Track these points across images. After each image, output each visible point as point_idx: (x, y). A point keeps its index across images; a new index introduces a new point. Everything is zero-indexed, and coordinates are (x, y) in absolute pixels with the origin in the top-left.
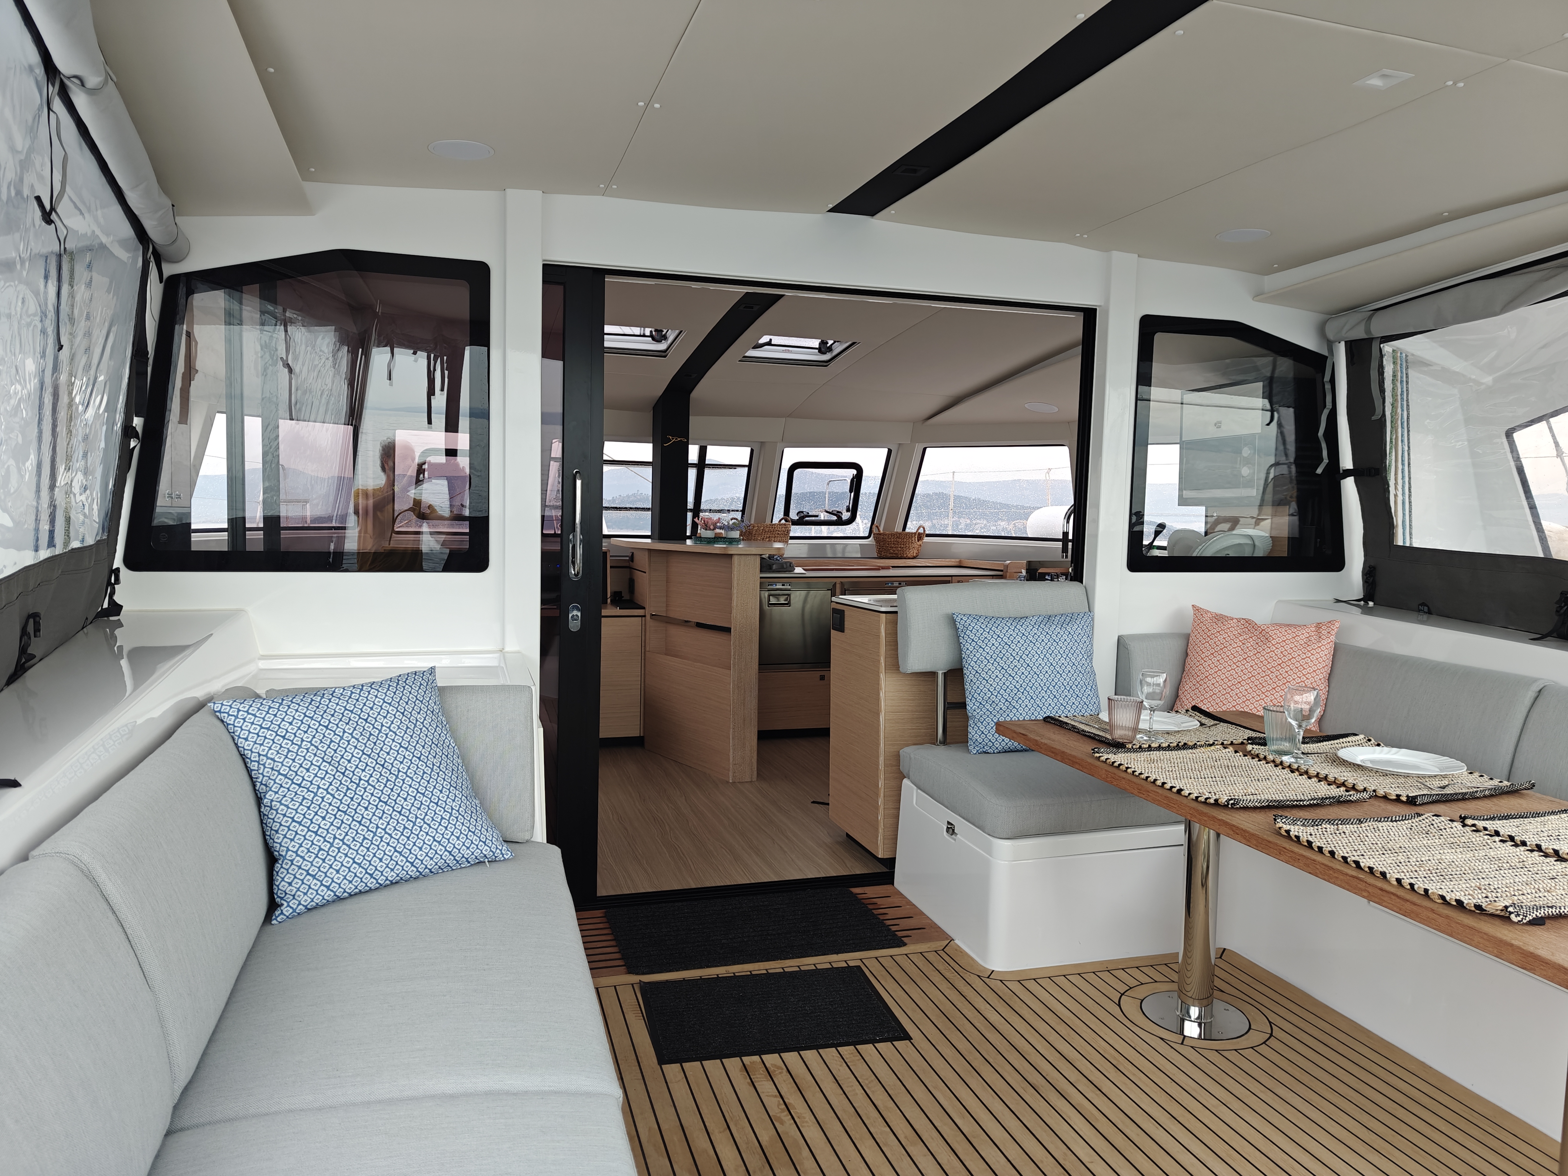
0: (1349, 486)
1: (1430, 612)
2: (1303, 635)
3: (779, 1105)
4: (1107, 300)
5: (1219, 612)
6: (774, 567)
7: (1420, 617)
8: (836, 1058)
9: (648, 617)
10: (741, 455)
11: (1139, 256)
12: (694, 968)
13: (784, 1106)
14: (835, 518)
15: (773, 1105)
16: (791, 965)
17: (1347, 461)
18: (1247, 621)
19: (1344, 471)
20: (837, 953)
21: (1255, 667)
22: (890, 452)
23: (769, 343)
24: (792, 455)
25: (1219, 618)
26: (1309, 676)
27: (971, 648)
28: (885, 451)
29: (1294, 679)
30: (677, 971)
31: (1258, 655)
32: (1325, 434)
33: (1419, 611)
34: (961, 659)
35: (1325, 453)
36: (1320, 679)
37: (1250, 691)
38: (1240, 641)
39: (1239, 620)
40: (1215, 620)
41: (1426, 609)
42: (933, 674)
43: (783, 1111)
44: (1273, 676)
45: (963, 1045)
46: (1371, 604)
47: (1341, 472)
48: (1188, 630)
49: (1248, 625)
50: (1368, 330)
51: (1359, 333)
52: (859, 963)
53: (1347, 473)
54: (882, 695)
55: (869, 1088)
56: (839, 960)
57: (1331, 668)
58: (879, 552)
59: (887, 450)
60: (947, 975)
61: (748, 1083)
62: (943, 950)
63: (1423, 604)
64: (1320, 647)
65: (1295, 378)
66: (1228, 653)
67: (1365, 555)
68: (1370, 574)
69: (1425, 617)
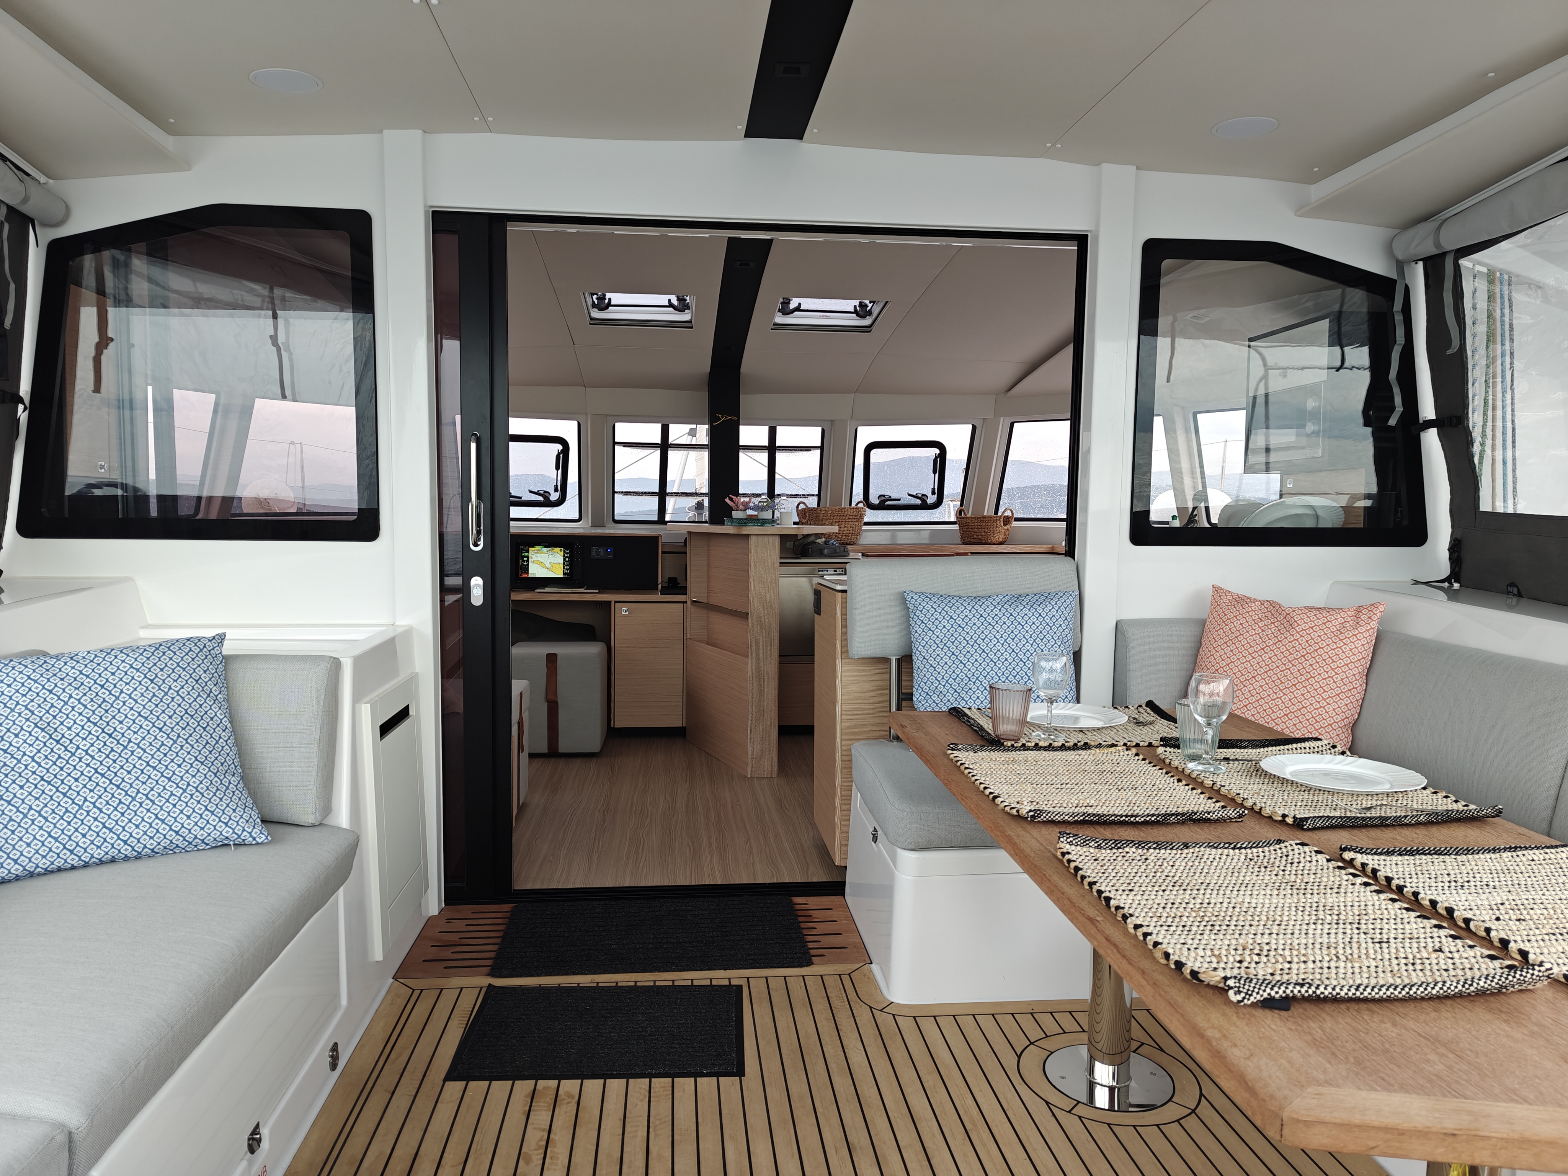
0: (1431, 440)
1: (1520, 595)
2: (1336, 621)
3: (541, 1140)
4: (1098, 224)
5: (1242, 592)
6: (826, 551)
7: (1509, 601)
8: (642, 1091)
9: (689, 603)
10: (812, 435)
11: (1138, 168)
12: (558, 975)
13: (544, 1143)
14: (919, 502)
15: (535, 1137)
16: (664, 978)
17: (1428, 409)
18: (1271, 603)
19: (1424, 421)
20: (725, 969)
21: (1274, 659)
22: (974, 429)
23: (798, 309)
24: (867, 435)
25: (1241, 600)
26: (1339, 670)
27: (919, 631)
28: (969, 427)
29: (1319, 674)
30: (538, 976)
31: (1279, 645)
32: (1399, 377)
33: (1508, 593)
34: (909, 645)
35: (1398, 400)
36: (1354, 675)
37: (1265, 687)
38: (1260, 627)
39: (1262, 603)
40: (1234, 602)
41: (1515, 591)
42: (886, 660)
43: (539, 1147)
44: (1294, 670)
45: (798, 1087)
46: (1456, 586)
47: (1421, 421)
48: (1204, 616)
49: (1273, 608)
50: (1437, 244)
51: (1430, 249)
52: (743, 982)
53: (1429, 424)
54: (838, 683)
55: (655, 1131)
56: (720, 977)
57: (1371, 661)
58: (963, 537)
59: (971, 426)
60: (835, 1003)
61: (525, 1111)
62: (849, 975)
63: (1512, 585)
64: (1355, 635)
65: (1369, 313)
66: (1244, 642)
67: (1453, 527)
68: (1455, 548)
69: (1515, 600)
